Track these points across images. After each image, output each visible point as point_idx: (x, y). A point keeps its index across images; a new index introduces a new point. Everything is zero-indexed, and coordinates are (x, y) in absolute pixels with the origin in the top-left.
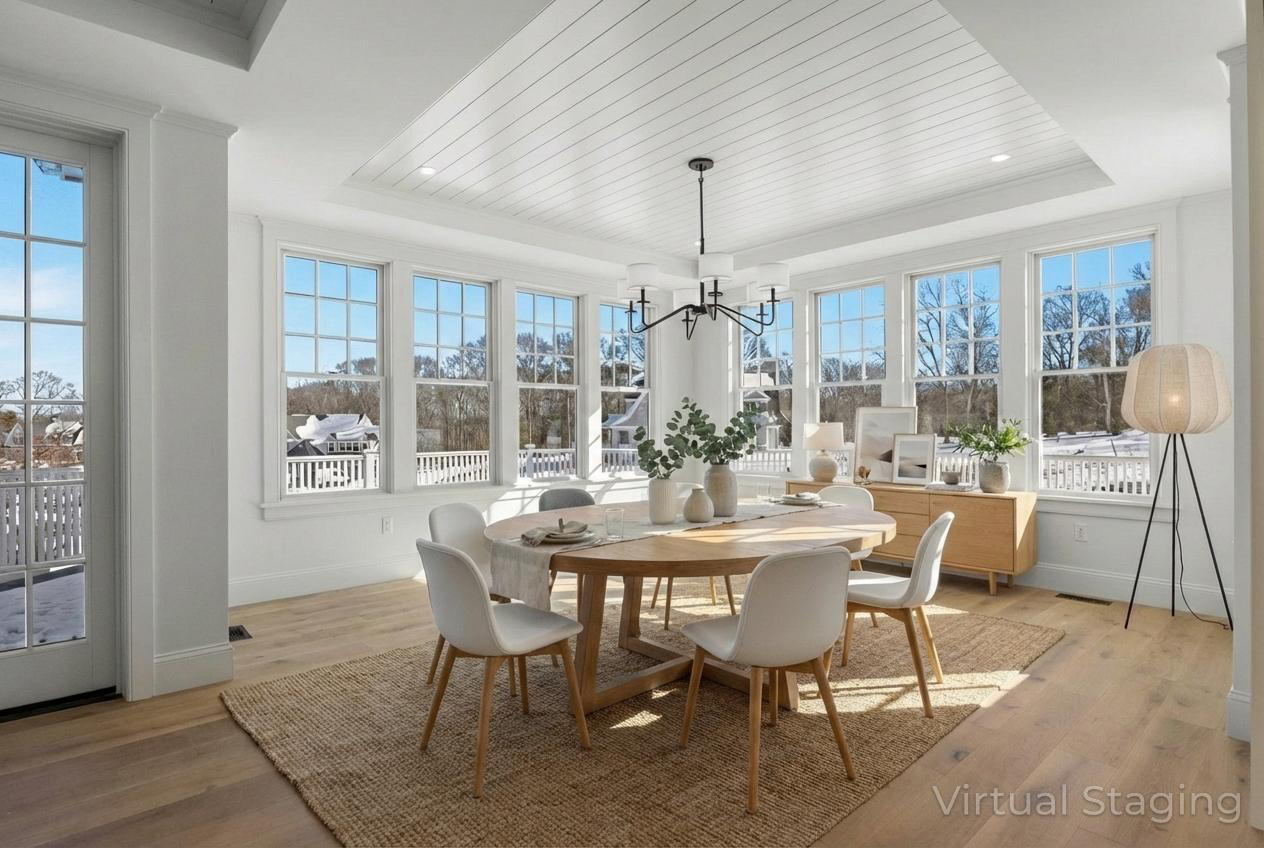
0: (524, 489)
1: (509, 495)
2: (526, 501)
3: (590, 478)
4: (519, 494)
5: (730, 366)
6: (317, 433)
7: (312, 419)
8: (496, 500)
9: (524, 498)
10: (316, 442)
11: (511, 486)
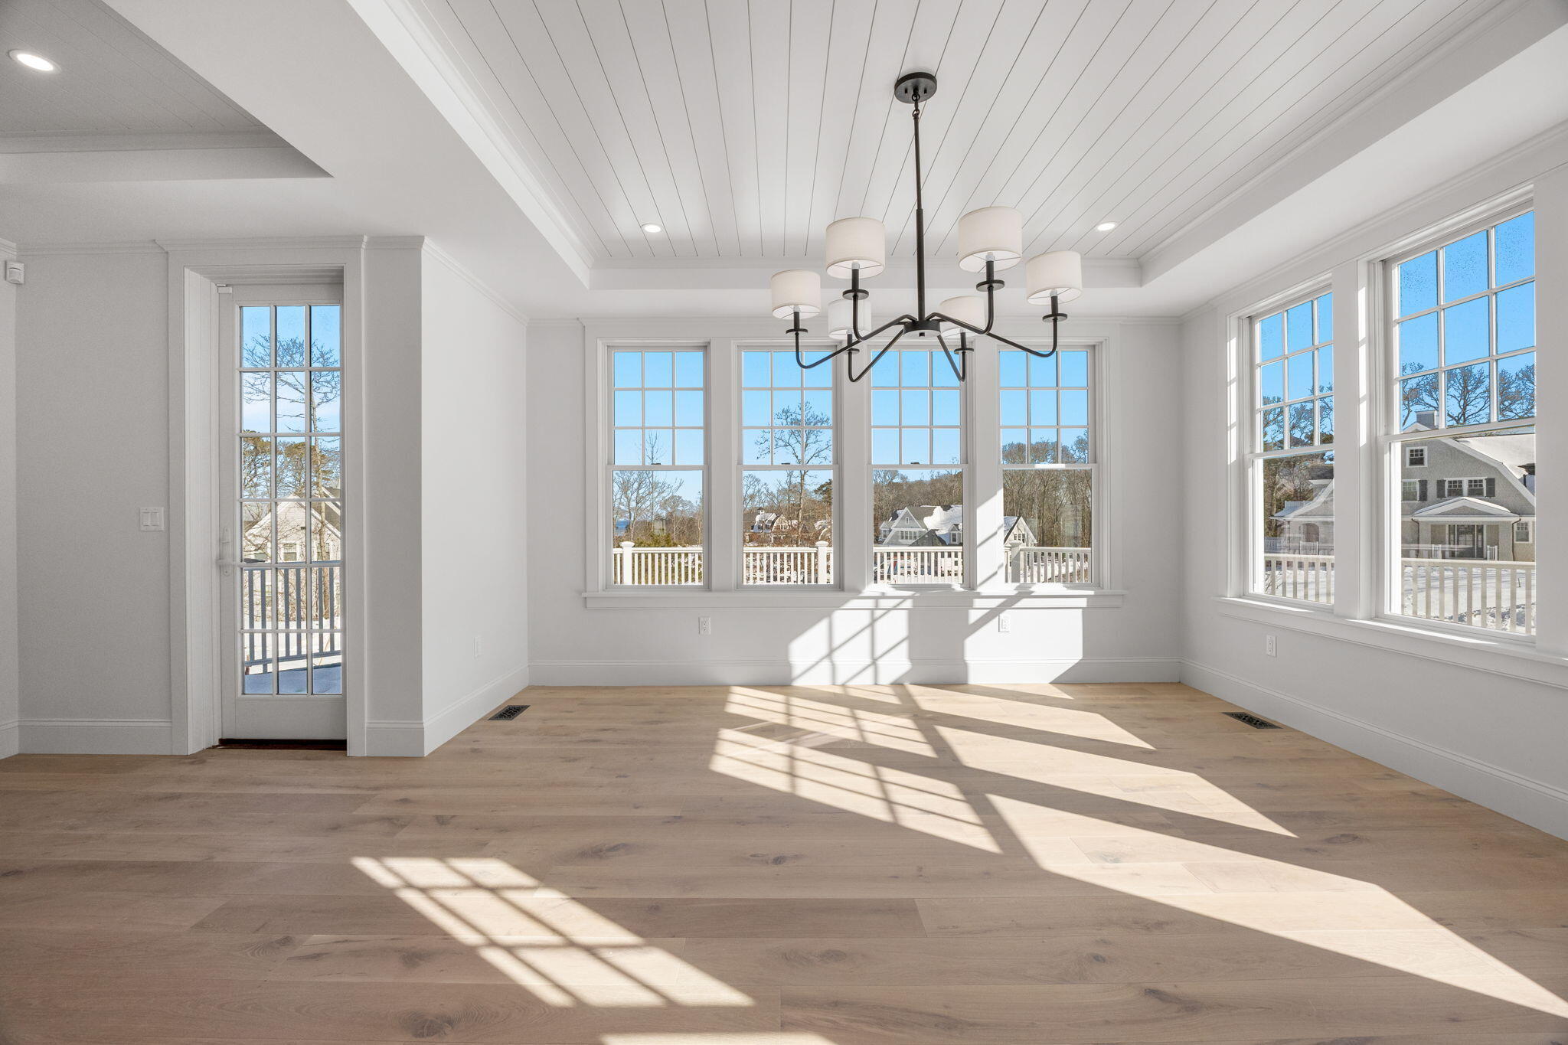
0: (876, 598)
1: (854, 603)
2: (878, 613)
3: (979, 590)
4: (870, 603)
5: (1233, 417)
6: (944, 523)
7: (938, 510)
8: (838, 607)
9: (877, 608)
10: (942, 532)
11: (856, 592)
